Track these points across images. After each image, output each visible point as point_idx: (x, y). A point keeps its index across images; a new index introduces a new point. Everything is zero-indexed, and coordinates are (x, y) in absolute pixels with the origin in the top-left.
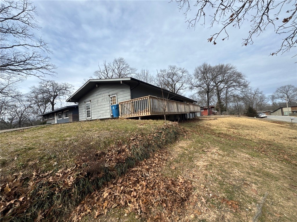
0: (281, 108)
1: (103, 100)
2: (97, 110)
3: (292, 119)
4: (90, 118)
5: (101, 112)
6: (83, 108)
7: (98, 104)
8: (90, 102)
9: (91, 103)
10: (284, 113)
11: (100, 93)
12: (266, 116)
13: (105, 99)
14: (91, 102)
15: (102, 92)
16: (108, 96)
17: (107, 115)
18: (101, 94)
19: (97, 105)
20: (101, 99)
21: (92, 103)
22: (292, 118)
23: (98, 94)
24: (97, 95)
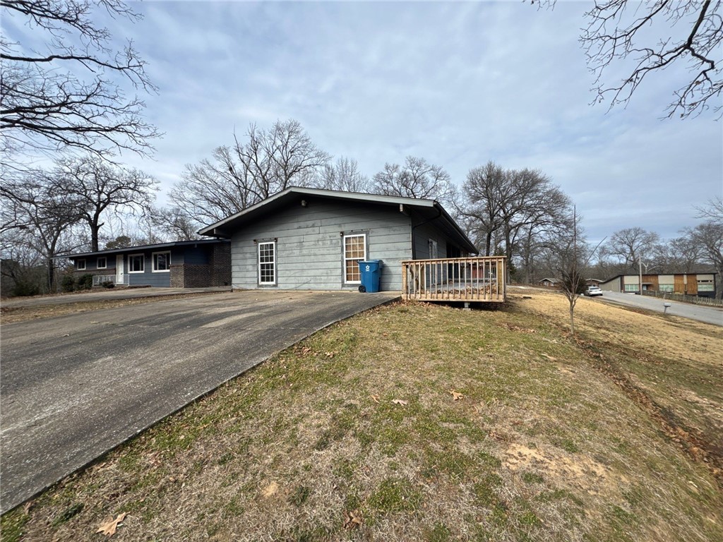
0: (622, 276)
1: (320, 243)
2: (296, 266)
3: (666, 307)
4: (274, 283)
5: (312, 273)
6: (248, 255)
7: (301, 252)
8: (274, 243)
9: (276, 245)
10: (626, 287)
11: (310, 223)
12: (601, 292)
13: (329, 242)
14: (276, 241)
15: (318, 222)
16: (339, 236)
17: (332, 281)
18: (313, 226)
19: (297, 252)
20: (313, 238)
21: (279, 247)
22: (667, 304)
23: (302, 224)
24: (300, 228)
